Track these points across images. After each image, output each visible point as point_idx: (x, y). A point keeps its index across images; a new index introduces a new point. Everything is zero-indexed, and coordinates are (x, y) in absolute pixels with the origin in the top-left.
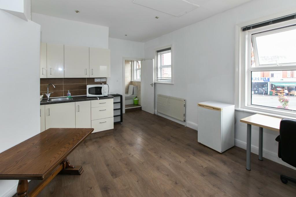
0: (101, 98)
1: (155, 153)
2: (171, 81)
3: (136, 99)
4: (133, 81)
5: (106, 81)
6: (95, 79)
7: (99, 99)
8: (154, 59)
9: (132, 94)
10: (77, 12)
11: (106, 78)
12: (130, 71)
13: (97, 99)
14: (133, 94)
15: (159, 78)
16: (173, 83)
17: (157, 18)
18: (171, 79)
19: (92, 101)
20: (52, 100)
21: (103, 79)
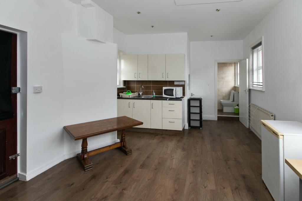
0: (171, 99)
1: (194, 166)
2: (262, 86)
3: (237, 107)
4: (236, 86)
5: (184, 84)
6: (175, 82)
7: (169, 100)
8: (247, 60)
9: (232, 101)
10: (152, 27)
11: (185, 81)
12: (234, 75)
13: (167, 100)
14: (234, 101)
15: (254, 83)
16: (264, 90)
17: (218, 11)
18: (261, 84)
19: (163, 101)
20: (143, 97)
21: (180, 82)
